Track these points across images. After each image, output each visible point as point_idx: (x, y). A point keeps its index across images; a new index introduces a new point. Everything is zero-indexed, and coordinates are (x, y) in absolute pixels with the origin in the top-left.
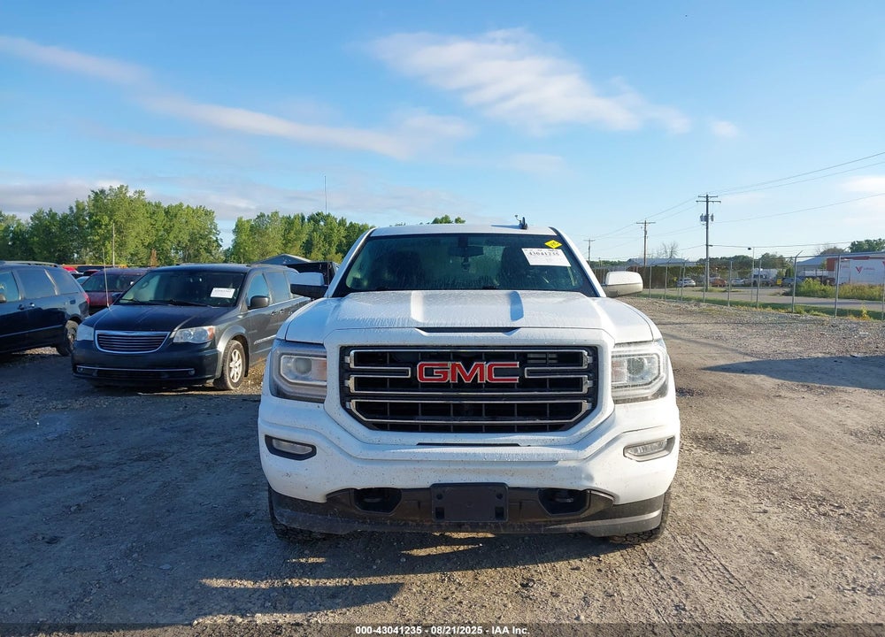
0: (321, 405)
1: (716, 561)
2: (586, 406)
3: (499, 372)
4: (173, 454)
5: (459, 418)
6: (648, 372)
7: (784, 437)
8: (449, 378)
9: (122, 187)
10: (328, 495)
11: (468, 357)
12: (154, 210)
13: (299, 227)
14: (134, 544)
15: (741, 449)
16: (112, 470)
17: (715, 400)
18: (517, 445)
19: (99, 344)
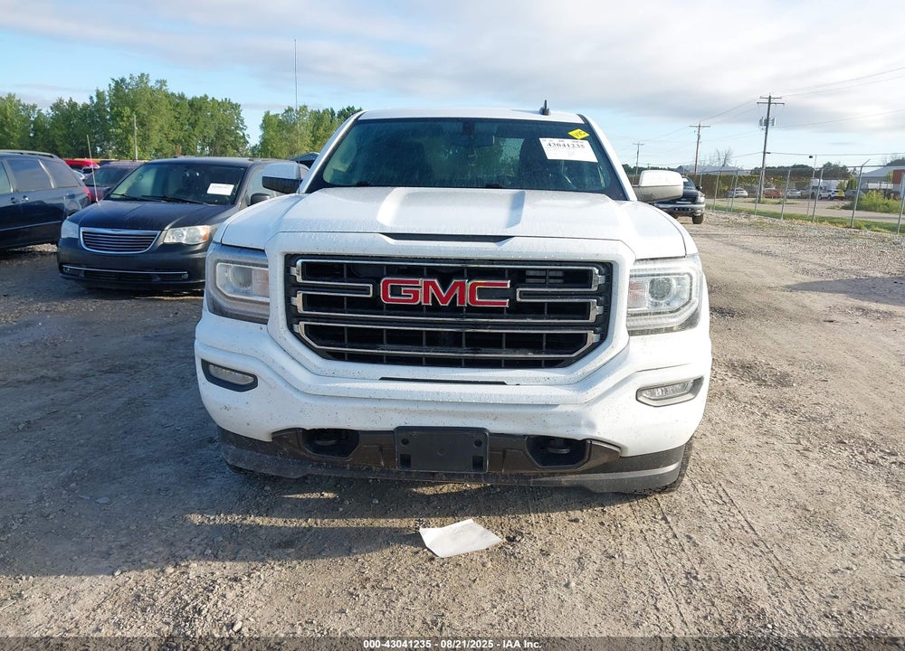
0: (263, 326)
1: (740, 517)
2: (592, 337)
3: (483, 293)
4: (149, 365)
5: (433, 349)
6: (677, 296)
7: (832, 368)
8: (421, 298)
9: (143, 75)
10: (273, 433)
11: (446, 272)
12: (177, 102)
13: (328, 123)
14: (76, 471)
15: (783, 380)
16: (78, 383)
17: (757, 323)
18: (503, 383)
19: (85, 242)
